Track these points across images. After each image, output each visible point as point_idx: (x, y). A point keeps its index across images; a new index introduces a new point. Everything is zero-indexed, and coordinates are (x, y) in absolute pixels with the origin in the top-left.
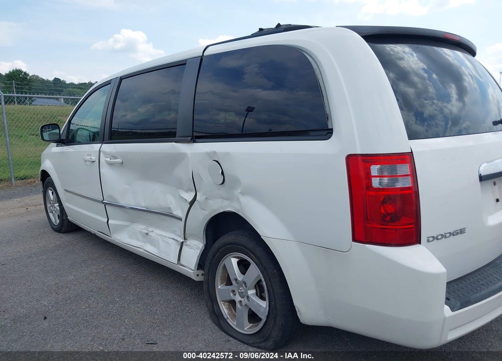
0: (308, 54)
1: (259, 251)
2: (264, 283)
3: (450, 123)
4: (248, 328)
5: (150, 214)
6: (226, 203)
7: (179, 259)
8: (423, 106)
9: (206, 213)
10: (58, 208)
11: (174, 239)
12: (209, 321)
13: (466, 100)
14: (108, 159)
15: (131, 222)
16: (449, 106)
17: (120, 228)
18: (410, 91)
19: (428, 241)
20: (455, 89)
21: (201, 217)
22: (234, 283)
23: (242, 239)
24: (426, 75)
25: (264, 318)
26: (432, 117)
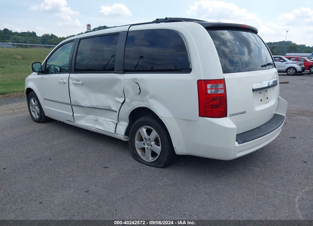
0: (180, 34)
1: (157, 124)
2: (159, 138)
3: (244, 66)
4: (151, 159)
5: (98, 110)
6: (140, 103)
7: (115, 131)
8: (233, 57)
9: (130, 108)
10: (39, 109)
11: (112, 122)
12: (132, 158)
13: (252, 55)
14: (74, 82)
15: (86, 114)
16: (244, 57)
17: (80, 118)
18: (227, 50)
19: (230, 116)
20: (247, 49)
21: (127, 110)
22: (144, 139)
23: (149, 119)
24: (234, 42)
25: (159, 154)
26: (237, 63)
